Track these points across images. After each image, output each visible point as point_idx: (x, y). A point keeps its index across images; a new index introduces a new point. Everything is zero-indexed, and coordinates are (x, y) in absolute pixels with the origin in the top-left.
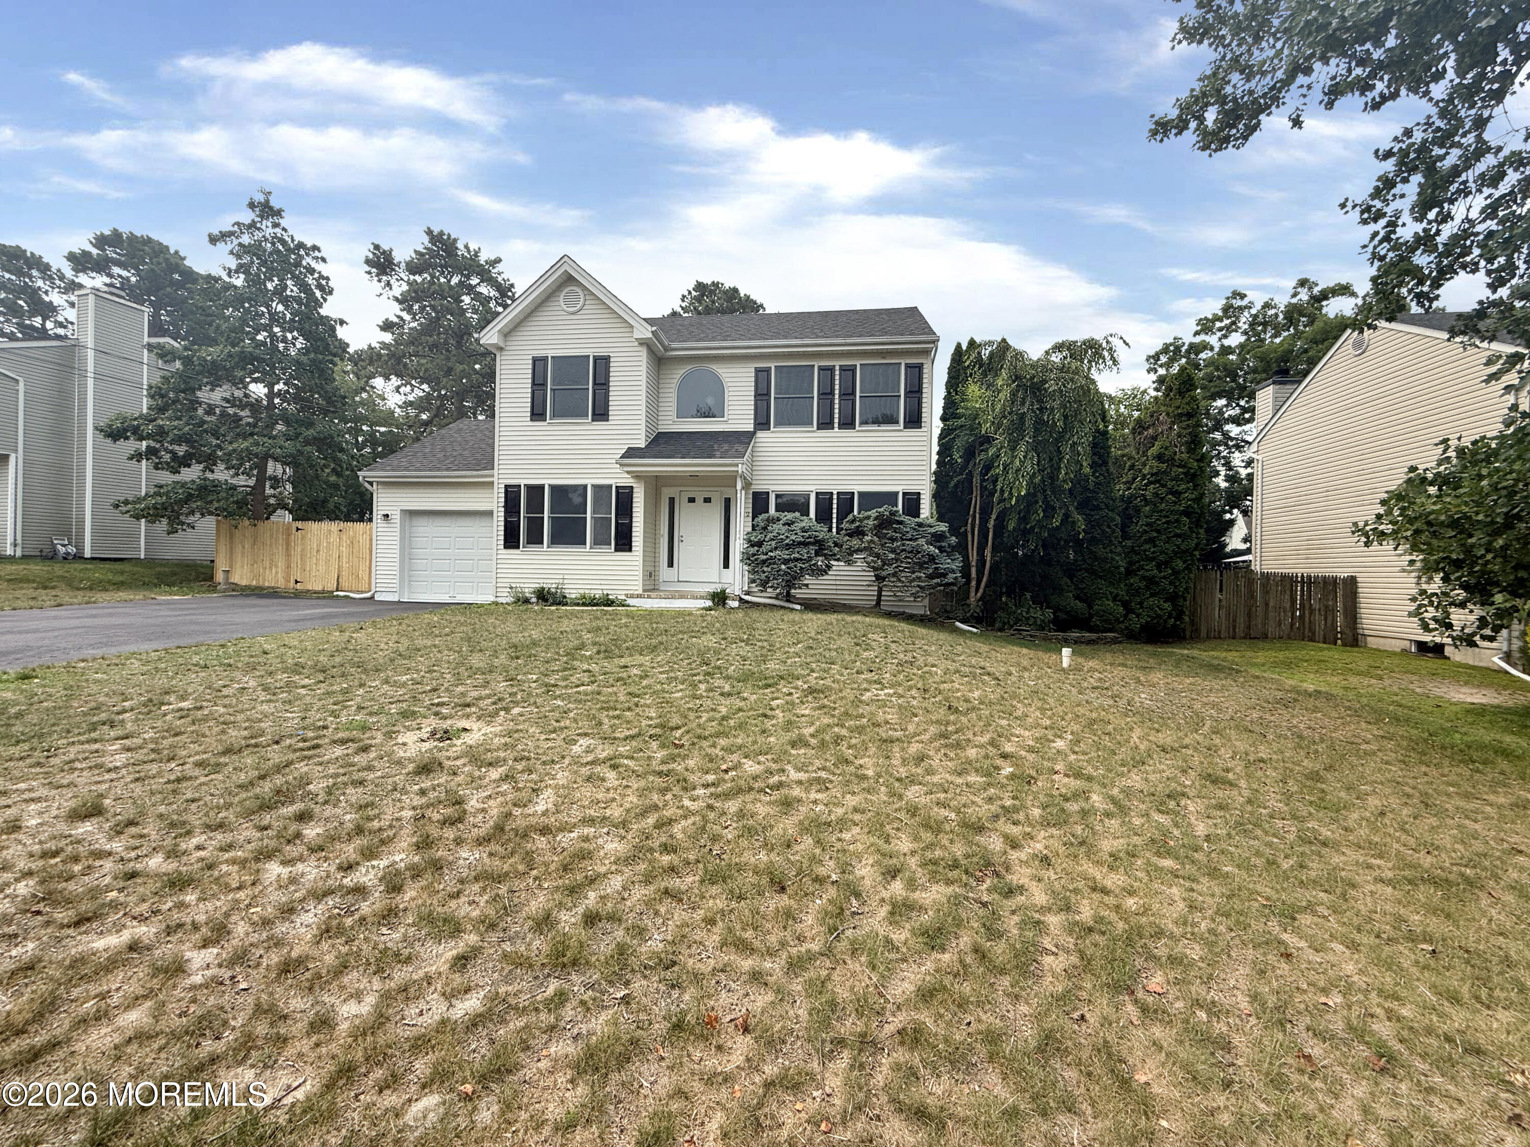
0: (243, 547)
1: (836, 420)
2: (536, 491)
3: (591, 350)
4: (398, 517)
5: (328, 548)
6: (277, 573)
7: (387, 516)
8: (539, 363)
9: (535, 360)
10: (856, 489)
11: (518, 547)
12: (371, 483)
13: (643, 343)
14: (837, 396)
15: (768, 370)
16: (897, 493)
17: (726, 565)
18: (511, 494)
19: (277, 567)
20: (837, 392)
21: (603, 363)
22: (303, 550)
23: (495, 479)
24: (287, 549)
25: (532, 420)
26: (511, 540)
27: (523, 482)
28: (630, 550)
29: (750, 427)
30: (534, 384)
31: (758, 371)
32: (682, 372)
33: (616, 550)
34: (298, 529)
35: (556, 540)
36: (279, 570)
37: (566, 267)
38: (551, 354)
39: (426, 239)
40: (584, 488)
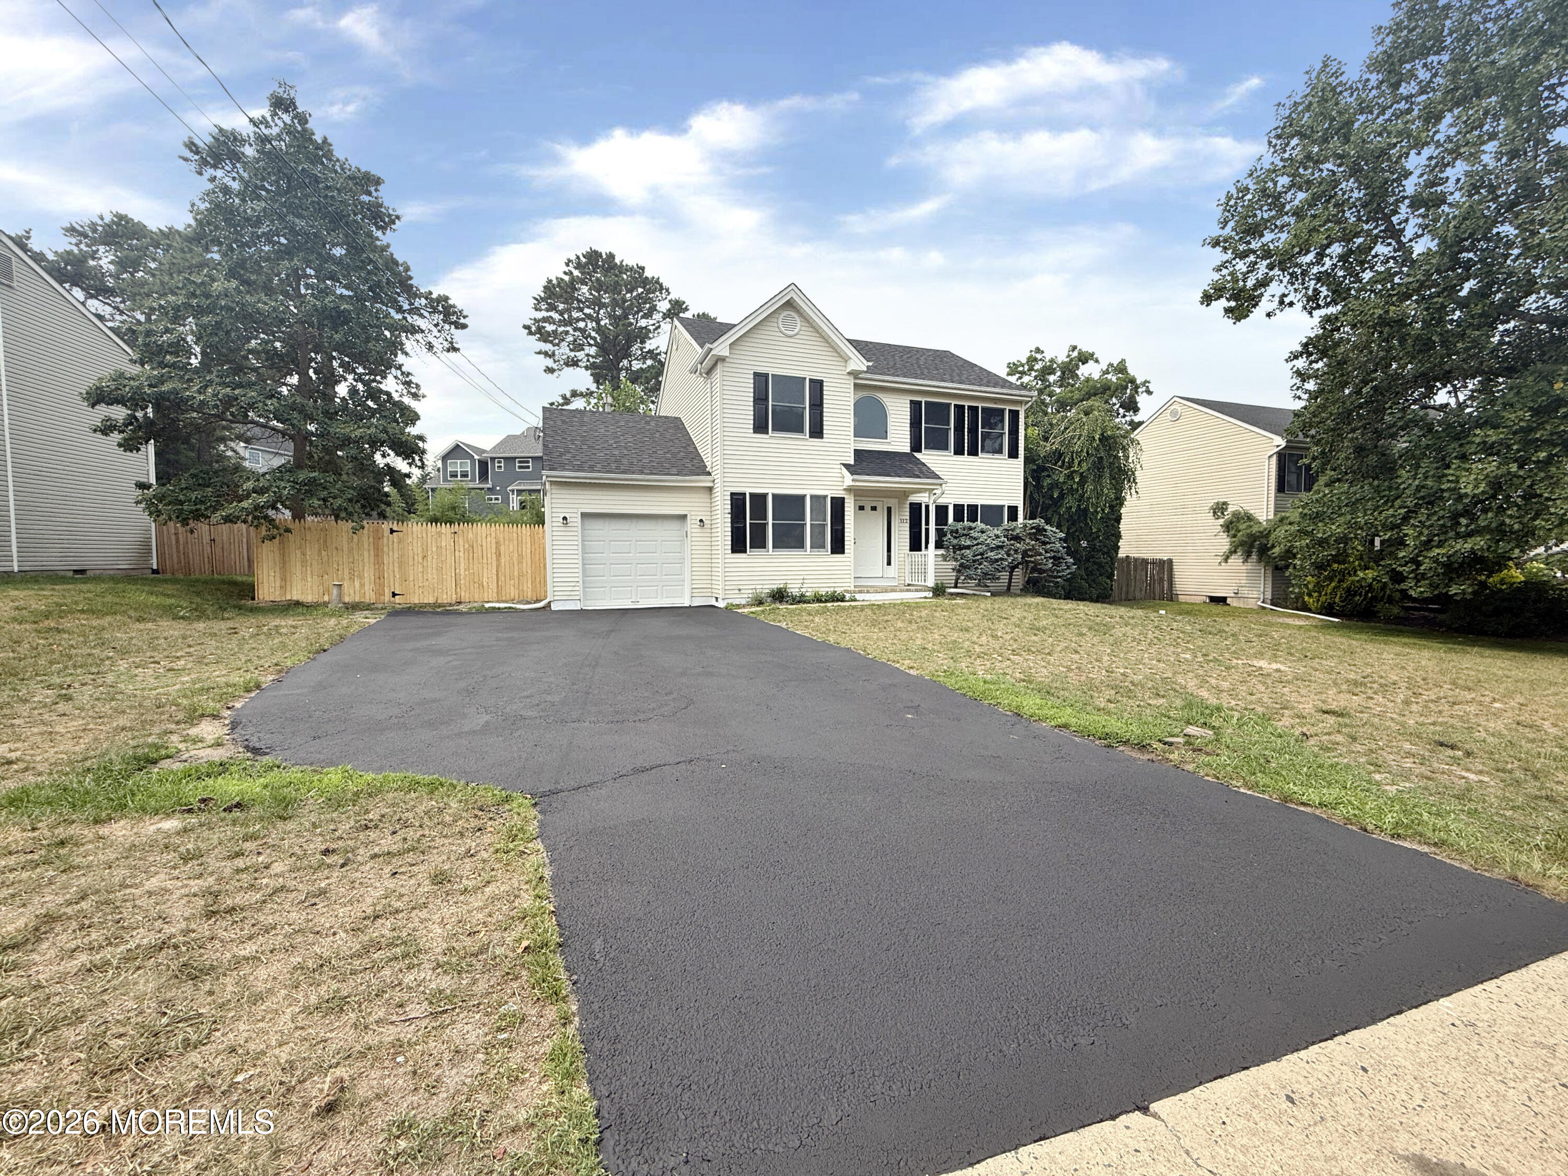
0: (304, 554)
1: (966, 449)
2: (759, 500)
3: (808, 373)
4: (579, 520)
5: (439, 554)
6: (362, 585)
7: (565, 519)
8: (761, 379)
9: (757, 375)
10: (979, 502)
11: (745, 552)
13: (854, 374)
14: (967, 430)
15: (920, 404)
16: (1003, 506)
17: (889, 563)
18: (737, 501)
19: (361, 577)
20: (967, 426)
21: (818, 386)
22: (401, 556)
23: (716, 486)
24: (377, 556)
25: (755, 432)
26: (738, 546)
27: (747, 491)
28: (843, 552)
29: (907, 449)
30: (755, 398)
31: (912, 403)
33: (832, 553)
34: (392, 531)
35: (778, 545)
36: (366, 581)
37: (793, 295)
38: (771, 371)
40: (803, 497)
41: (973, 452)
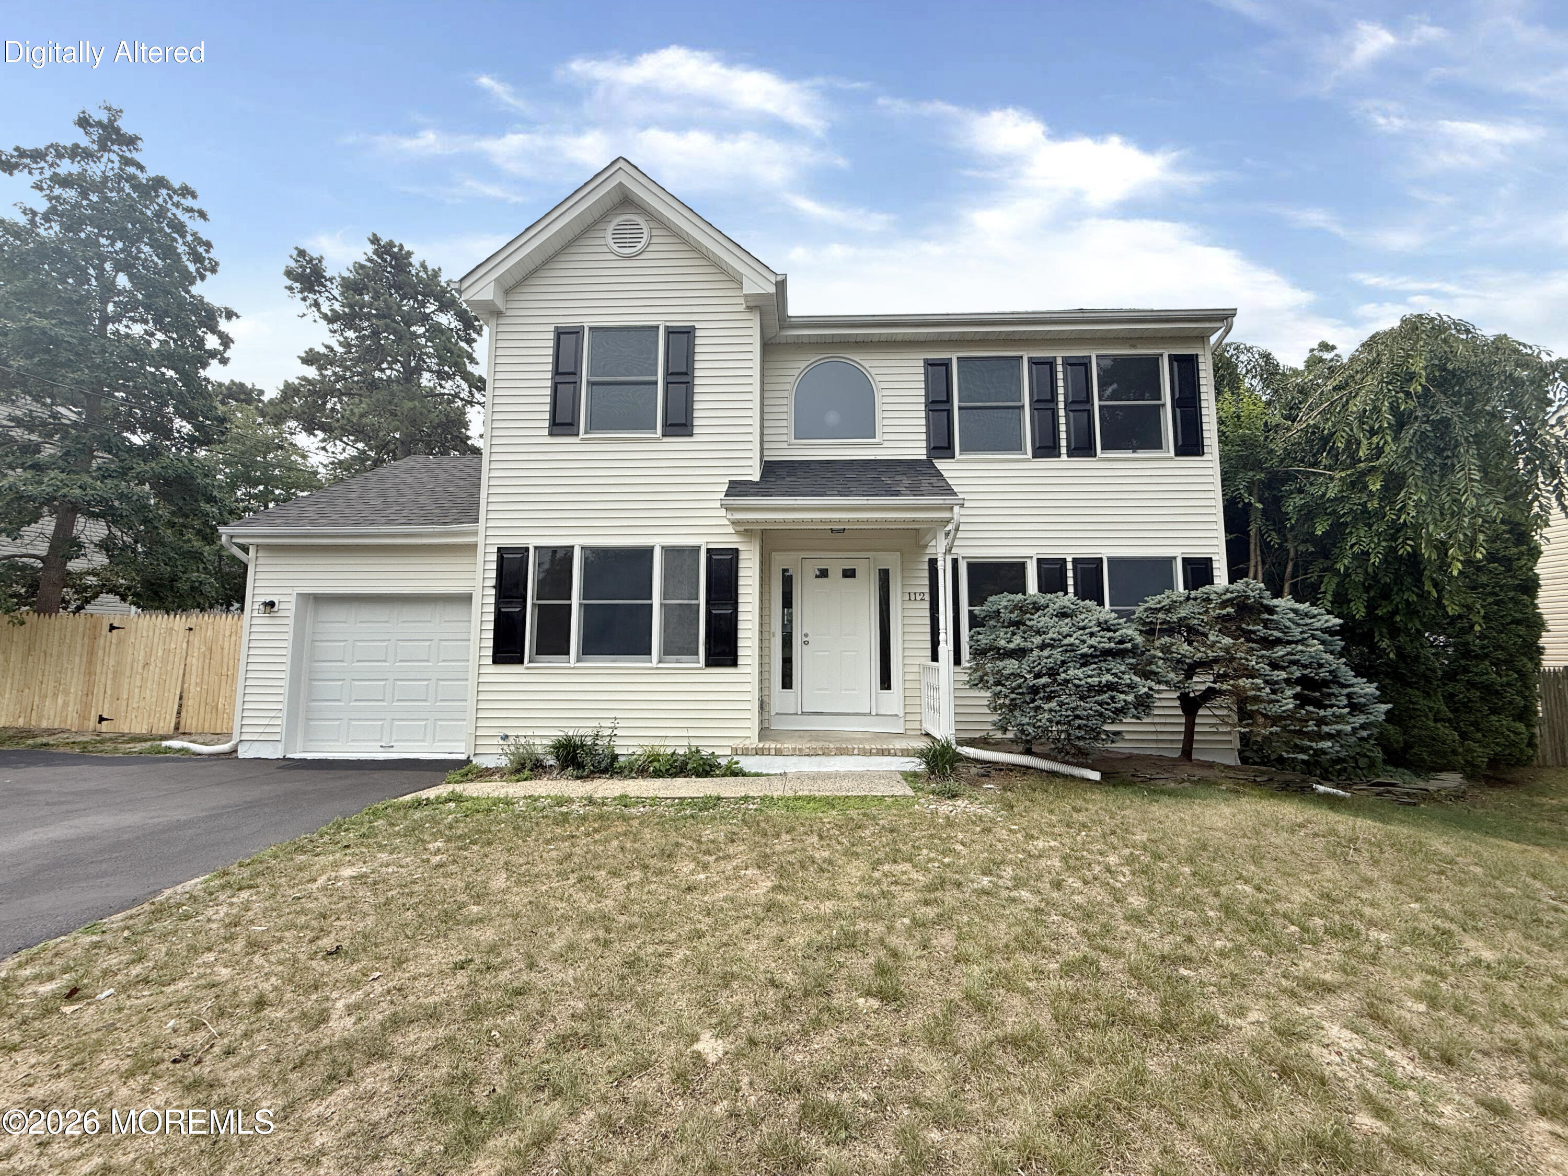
1: (1063, 443)
2: (556, 559)
3: (661, 318)
4: (292, 606)
5: (165, 661)
6: (66, 704)
7: (272, 604)
8: (566, 338)
9: (560, 334)
10: (1106, 552)
11: (521, 661)
12: (245, 549)
13: (754, 305)
14: (1061, 405)
15: (946, 364)
16: (1170, 561)
17: (886, 683)
18: (510, 564)
19: (67, 693)
20: (1061, 398)
21: (682, 339)
22: (118, 663)
23: (480, 540)
24: (89, 663)
25: (551, 434)
26: (507, 648)
27: (532, 543)
28: (734, 663)
29: (920, 453)
30: (556, 372)
31: (929, 364)
32: (803, 365)
33: (709, 664)
34: (112, 628)
35: (591, 647)
36: (72, 698)
37: (621, 178)
38: (588, 322)
40: (647, 552)
41: (1082, 447)
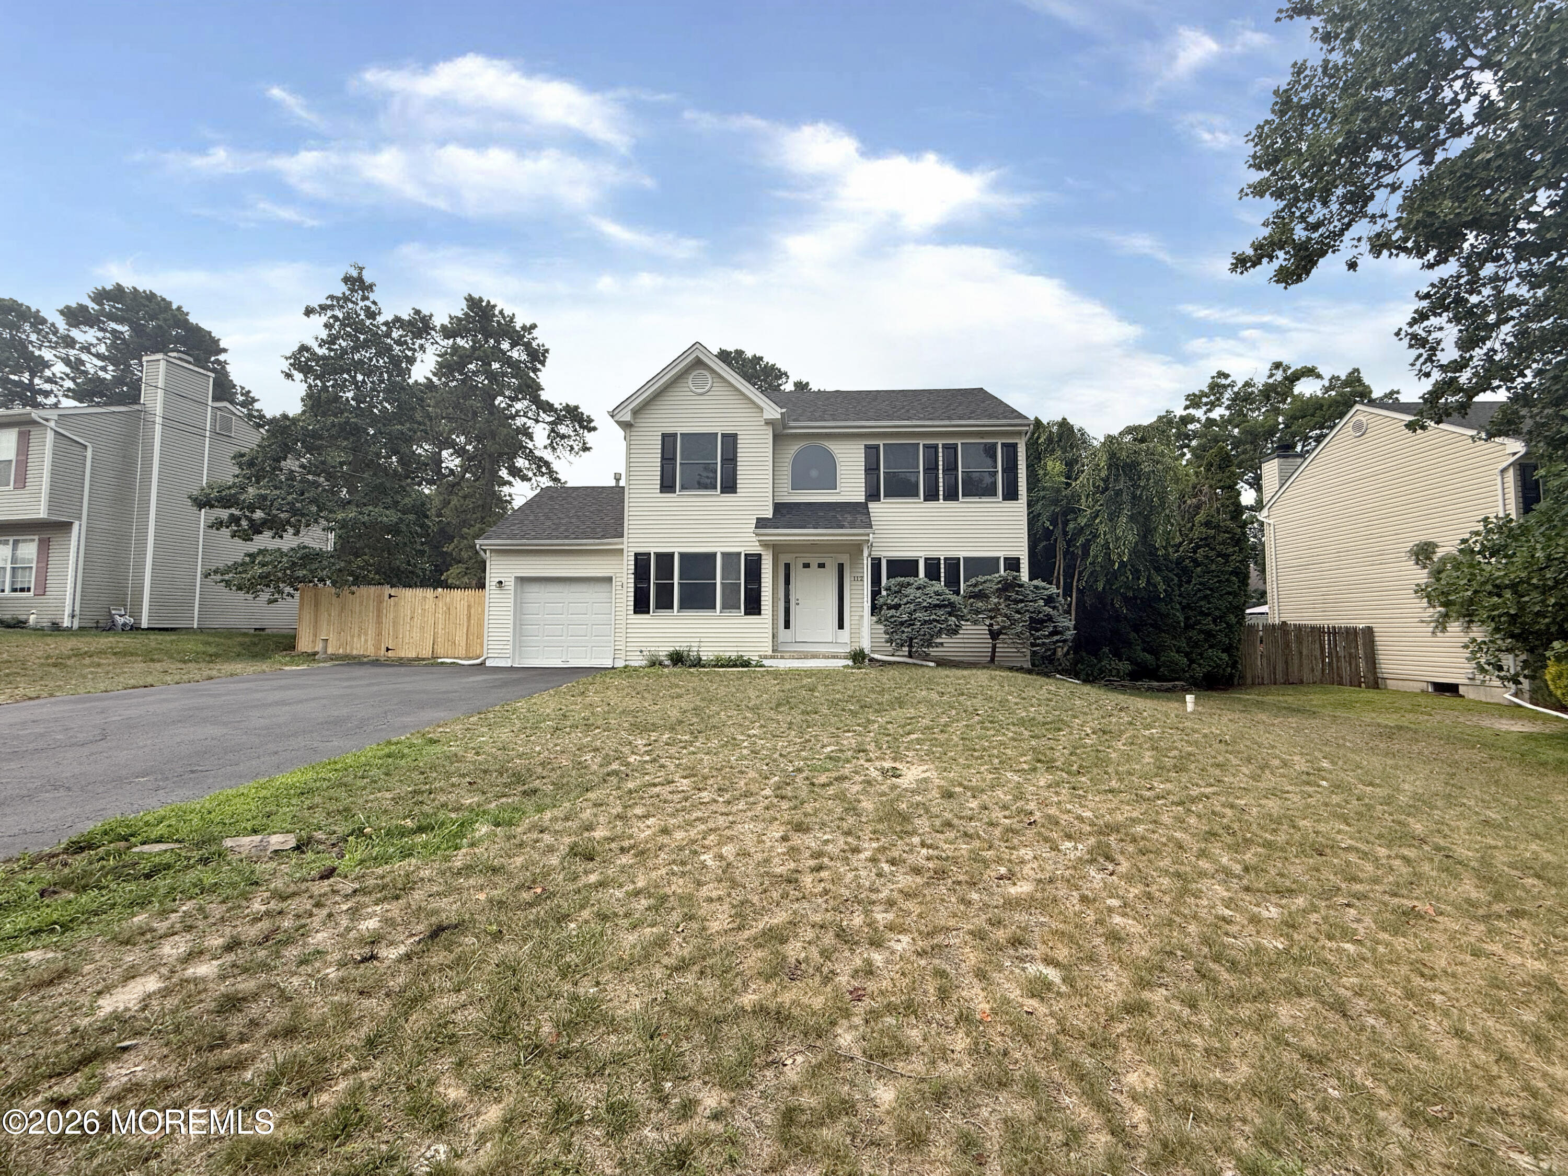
0: (330, 615)
1: (941, 493)
2: (665, 559)
3: (719, 428)
4: (512, 583)
5: (423, 615)
6: (366, 641)
7: (500, 582)
8: (668, 440)
9: (664, 436)
10: (962, 554)
11: (648, 612)
12: (485, 551)
13: (768, 422)
14: (941, 471)
15: (877, 448)
16: (998, 559)
17: (841, 626)
18: (641, 562)
19: (366, 634)
20: (941, 467)
21: (731, 440)
22: (396, 617)
23: (624, 547)
24: (378, 616)
25: (661, 492)
26: (641, 606)
27: (652, 551)
28: (759, 613)
29: (862, 499)
30: (663, 458)
31: (867, 447)
32: (796, 447)
33: (746, 614)
34: (390, 596)
35: (683, 606)
36: (369, 637)
37: (697, 353)
38: (680, 430)
39: (464, 305)
40: (714, 555)
41: (951, 495)
